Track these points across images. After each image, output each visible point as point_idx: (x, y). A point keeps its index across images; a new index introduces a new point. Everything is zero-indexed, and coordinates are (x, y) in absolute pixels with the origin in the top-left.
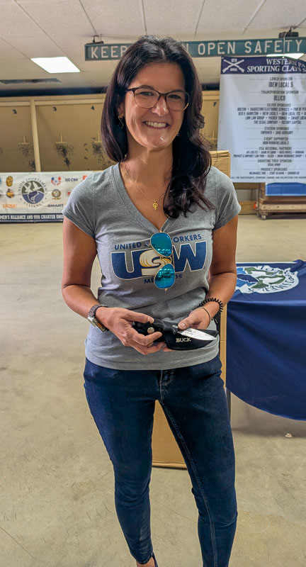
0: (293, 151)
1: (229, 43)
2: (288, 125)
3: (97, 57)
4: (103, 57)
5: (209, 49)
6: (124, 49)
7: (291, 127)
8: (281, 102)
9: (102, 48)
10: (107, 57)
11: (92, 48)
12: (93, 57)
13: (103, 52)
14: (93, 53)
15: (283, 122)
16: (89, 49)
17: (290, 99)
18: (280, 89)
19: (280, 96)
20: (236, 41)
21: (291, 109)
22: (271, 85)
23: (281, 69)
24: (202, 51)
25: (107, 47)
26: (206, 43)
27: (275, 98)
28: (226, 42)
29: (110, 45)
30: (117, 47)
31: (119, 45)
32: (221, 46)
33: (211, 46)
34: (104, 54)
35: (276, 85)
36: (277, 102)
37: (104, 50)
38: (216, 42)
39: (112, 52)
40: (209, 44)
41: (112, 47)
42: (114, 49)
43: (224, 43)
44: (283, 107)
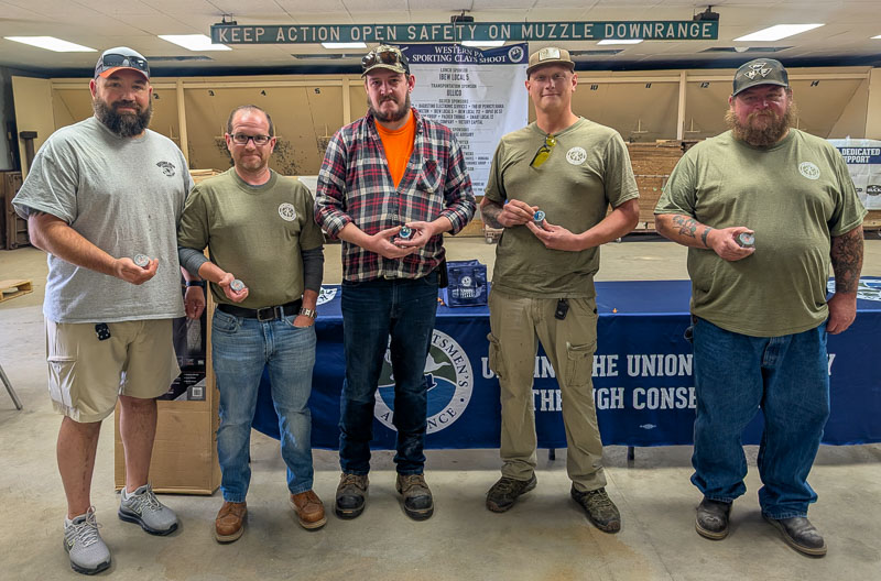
0: (476, 156)
1: (388, 28)
2: (467, 126)
3: (226, 40)
4: (234, 40)
5: (365, 33)
6: (260, 32)
7: (471, 127)
8: (456, 98)
9: (233, 29)
10: (240, 40)
11: (220, 30)
12: (221, 40)
13: (233, 35)
14: (222, 35)
15: (460, 122)
16: (216, 31)
17: (466, 94)
18: (454, 82)
19: (455, 91)
20: (397, 26)
21: (469, 106)
22: (442, 77)
23: (453, 59)
24: (356, 36)
25: (239, 29)
26: (360, 26)
27: (449, 93)
28: (385, 26)
29: (242, 27)
30: (251, 29)
31: (254, 27)
32: (378, 30)
33: (367, 30)
35: (449, 77)
36: (451, 98)
37: (235, 32)
38: (373, 26)
39: (246, 34)
40: (364, 28)
41: (245, 29)
43: (382, 27)
44: (460, 104)
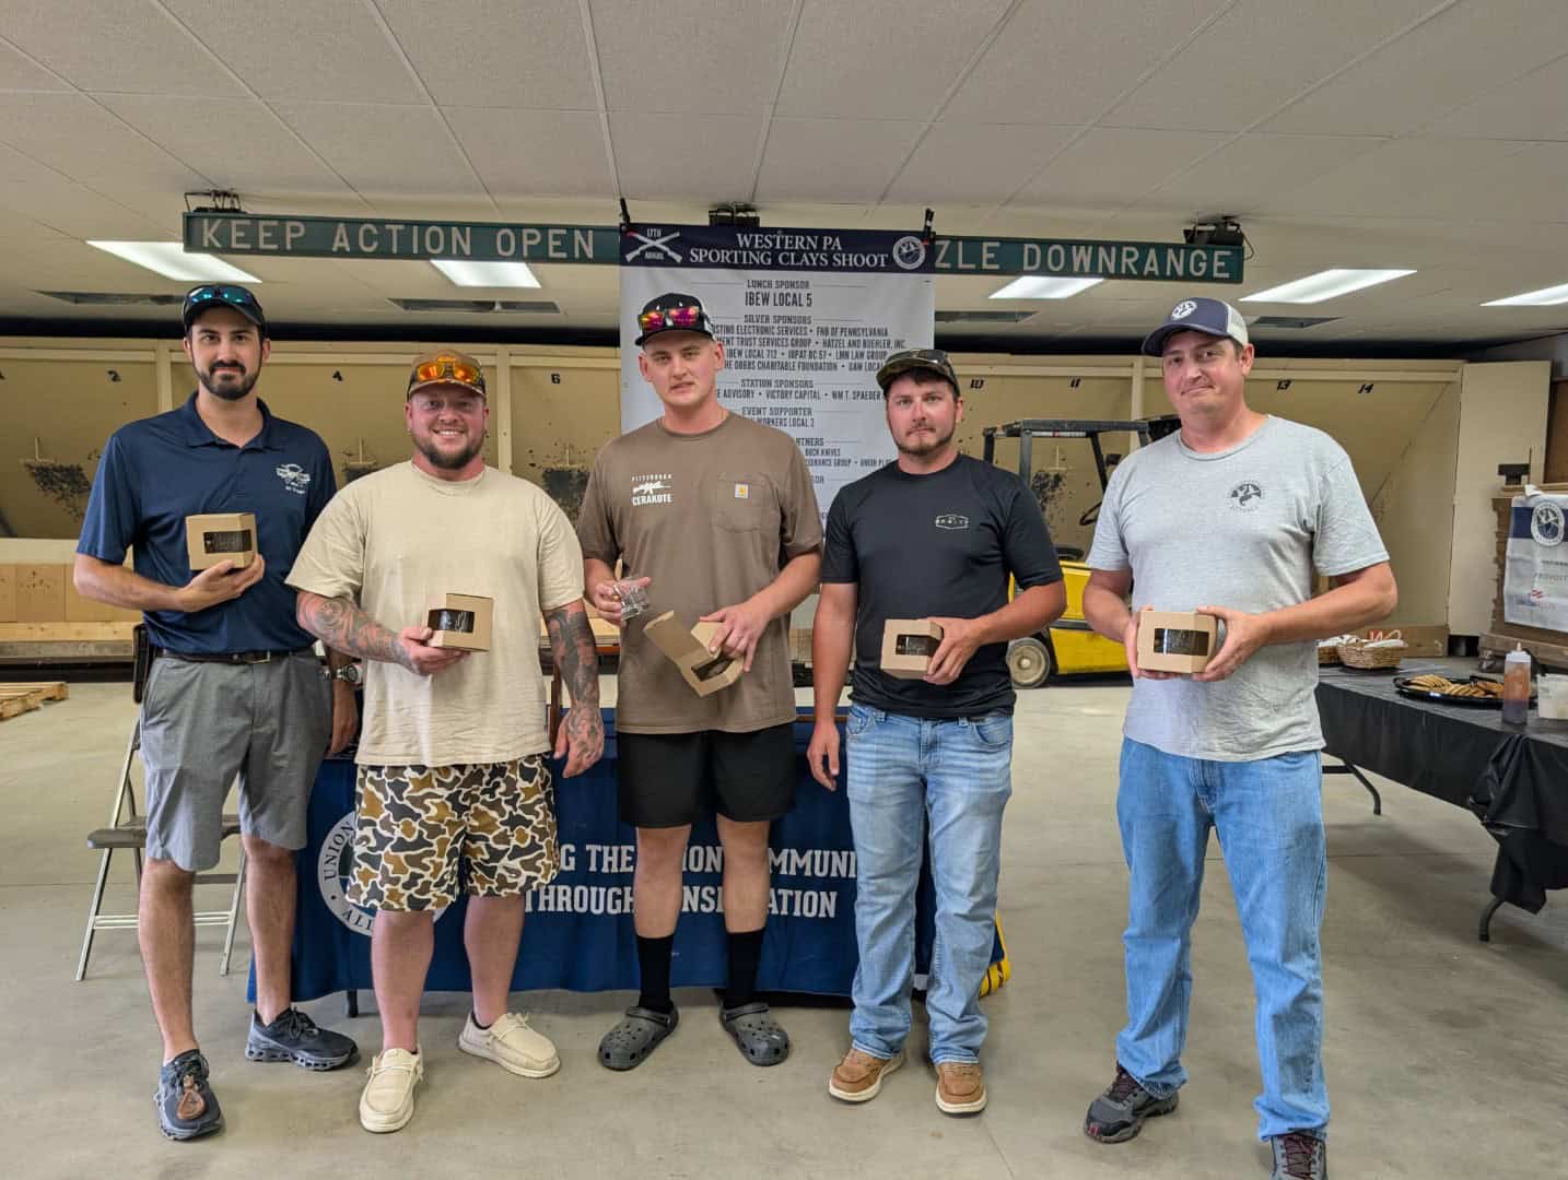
1: (577, 234)
3: (218, 245)
4: (234, 245)
5: (526, 243)
6: (295, 230)
9: (234, 223)
10: (248, 246)
11: (206, 222)
12: (206, 244)
13: (235, 234)
14: (208, 234)
16: (196, 223)
20: (596, 229)
24: (506, 246)
25: (248, 222)
26: (518, 228)
28: (570, 229)
29: (256, 218)
30: (275, 223)
31: (282, 219)
32: (556, 237)
33: (532, 237)
34: (239, 240)
37: (239, 228)
38: (544, 228)
39: (262, 235)
40: (525, 232)
41: (262, 223)
42: (267, 229)
43: (564, 232)
